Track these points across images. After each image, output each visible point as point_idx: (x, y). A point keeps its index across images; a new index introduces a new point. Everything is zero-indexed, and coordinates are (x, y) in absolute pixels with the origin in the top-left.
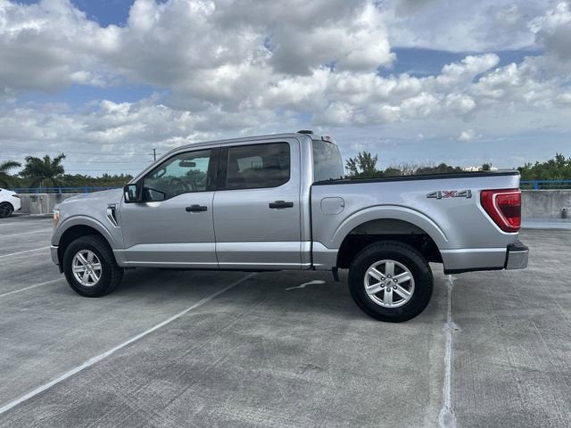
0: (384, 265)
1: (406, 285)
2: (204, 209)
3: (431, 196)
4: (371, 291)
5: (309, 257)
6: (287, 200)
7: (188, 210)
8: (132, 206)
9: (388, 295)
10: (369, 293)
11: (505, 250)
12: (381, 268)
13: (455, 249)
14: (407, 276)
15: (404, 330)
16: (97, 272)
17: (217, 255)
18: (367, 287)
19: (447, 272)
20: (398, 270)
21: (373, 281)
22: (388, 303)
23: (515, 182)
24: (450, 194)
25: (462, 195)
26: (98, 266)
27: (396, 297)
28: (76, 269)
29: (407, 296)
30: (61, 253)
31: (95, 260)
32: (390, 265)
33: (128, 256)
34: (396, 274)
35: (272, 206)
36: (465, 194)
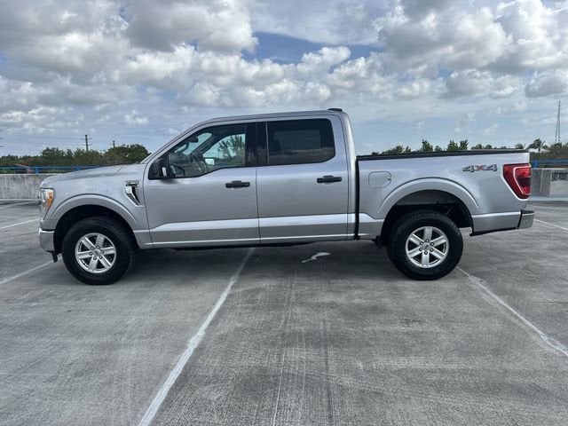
0: (423, 231)
1: (441, 248)
2: (246, 185)
3: (466, 170)
4: (411, 254)
6: (335, 174)
7: (229, 186)
9: (425, 257)
10: (409, 256)
11: (520, 213)
12: (421, 234)
13: (483, 214)
14: (443, 240)
16: (110, 257)
17: (260, 231)
18: (408, 252)
19: (473, 234)
20: (435, 235)
22: (426, 264)
24: (480, 168)
25: (490, 168)
26: (112, 250)
27: (432, 258)
28: (80, 256)
29: (441, 256)
31: (106, 244)
32: (428, 230)
33: (152, 236)
34: (433, 238)
35: (320, 181)
36: (493, 168)
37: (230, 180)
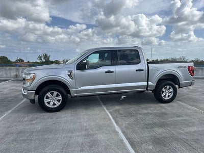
0: (166, 87)
1: (171, 92)
2: (112, 72)
3: (178, 67)
6: (141, 68)
7: (106, 72)
9: (167, 96)
10: (162, 96)
11: (192, 81)
14: (172, 90)
16: (59, 100)
18: (162, 94)
19: (179, 88)
20: (170, 88)
21: (163, 92)
22: (167, 98)
23: (192, 64)
24: (182, 67)
28: (46, 101)
29: (171, 95)
31: (58, 95)
32: (168, 87)
33: (77, 92)
35: (137, 71)
36: (185, 67)
37: (107, 70)
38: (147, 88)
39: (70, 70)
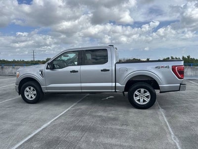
0: (140, 90)
1: (147, 97)
2: (77, 72)
3: (156, 67)
4: (136, 99)
5: (114, 88)
7: (71, 72)
8: (49, 70)
9: (141, 100)
10: (135, 100)
11: (179, 85)
12: (139, 91)
13: (163, 85)
14: (148, 94)
15: (147, 112)
16: (35, 95)
17: (81, 88)
18: (135, 98)
19: (161, 92)
20: (145, 92)
21: (136, 96)
22: (141, 103)
23: (182, 63)
24: (163, 67)
25: (166, 67)
26: (35, 92)
27: (144, 101)
28: (26, 94)
29: (148, 100)
30: (20, 88)
31: (34, 90)
32: (142, 90)
33: (47, 88)
34: (144, 93)
35: (102, 71)
38: (115, 90)
39: (41, 69)
